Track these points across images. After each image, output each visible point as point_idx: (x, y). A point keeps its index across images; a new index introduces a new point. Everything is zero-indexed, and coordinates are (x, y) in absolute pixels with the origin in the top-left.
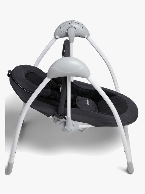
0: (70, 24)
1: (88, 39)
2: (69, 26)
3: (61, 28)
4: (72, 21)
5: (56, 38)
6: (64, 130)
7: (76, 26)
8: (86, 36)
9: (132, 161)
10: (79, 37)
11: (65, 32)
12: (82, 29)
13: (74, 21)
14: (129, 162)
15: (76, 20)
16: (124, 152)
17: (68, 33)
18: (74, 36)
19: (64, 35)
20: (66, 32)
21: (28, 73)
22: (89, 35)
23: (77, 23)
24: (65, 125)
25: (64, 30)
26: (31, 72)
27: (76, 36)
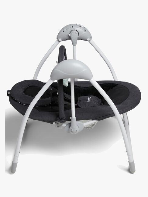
0: (73, 27)
1: (90, 41)
2: (72, 29)
3: (63, 31)
4: (74, 24)
5: (59, 41)
6: (69, 131)
7: (78, 29)
8: (88, 39)
9: (133, 161)
10: (82, 40)
11: (67, 35)
12: (84, 32)
13: (76, 24)
14: (130, 162)
15: (79, 23)
16: (126, 152)
17: (71, 36)
18: (77, 39)
19: (67, 38)
20: (69, 35)
21: (26, 88)
22: (91, 38)
23: (80, 26)
24: (70, 126)
25: (67, 33)
26: (30, 86)
27: (79, 39)
